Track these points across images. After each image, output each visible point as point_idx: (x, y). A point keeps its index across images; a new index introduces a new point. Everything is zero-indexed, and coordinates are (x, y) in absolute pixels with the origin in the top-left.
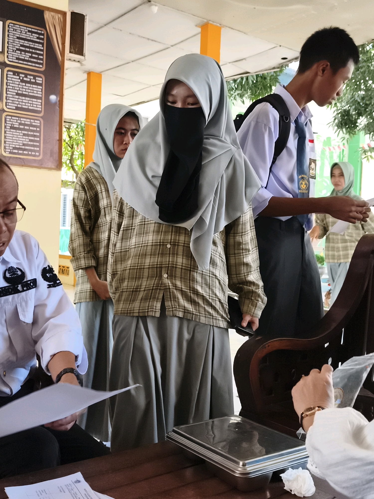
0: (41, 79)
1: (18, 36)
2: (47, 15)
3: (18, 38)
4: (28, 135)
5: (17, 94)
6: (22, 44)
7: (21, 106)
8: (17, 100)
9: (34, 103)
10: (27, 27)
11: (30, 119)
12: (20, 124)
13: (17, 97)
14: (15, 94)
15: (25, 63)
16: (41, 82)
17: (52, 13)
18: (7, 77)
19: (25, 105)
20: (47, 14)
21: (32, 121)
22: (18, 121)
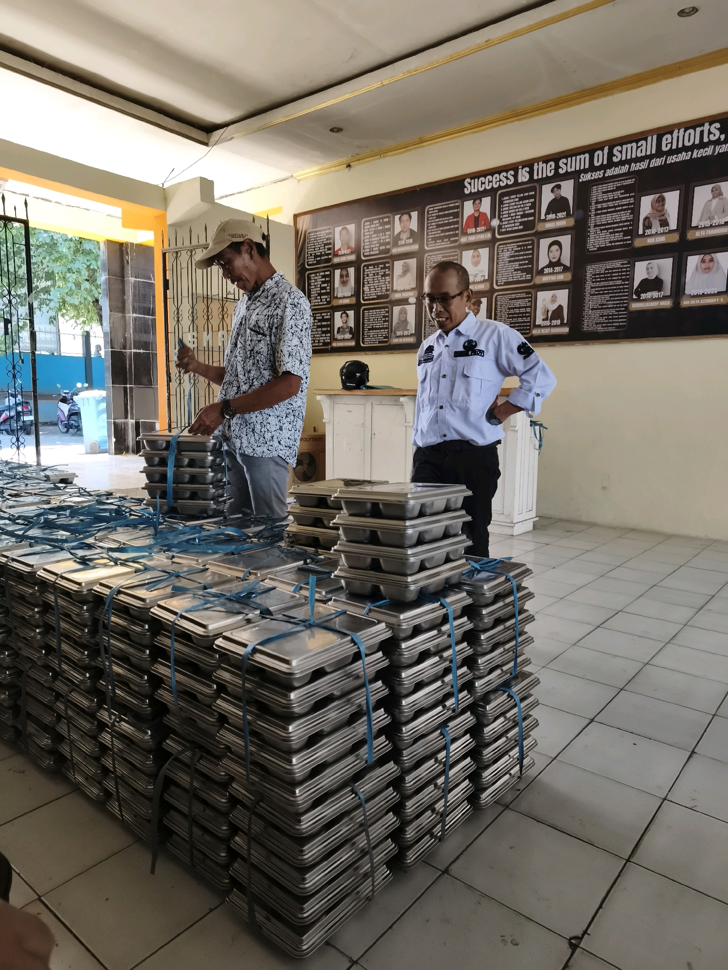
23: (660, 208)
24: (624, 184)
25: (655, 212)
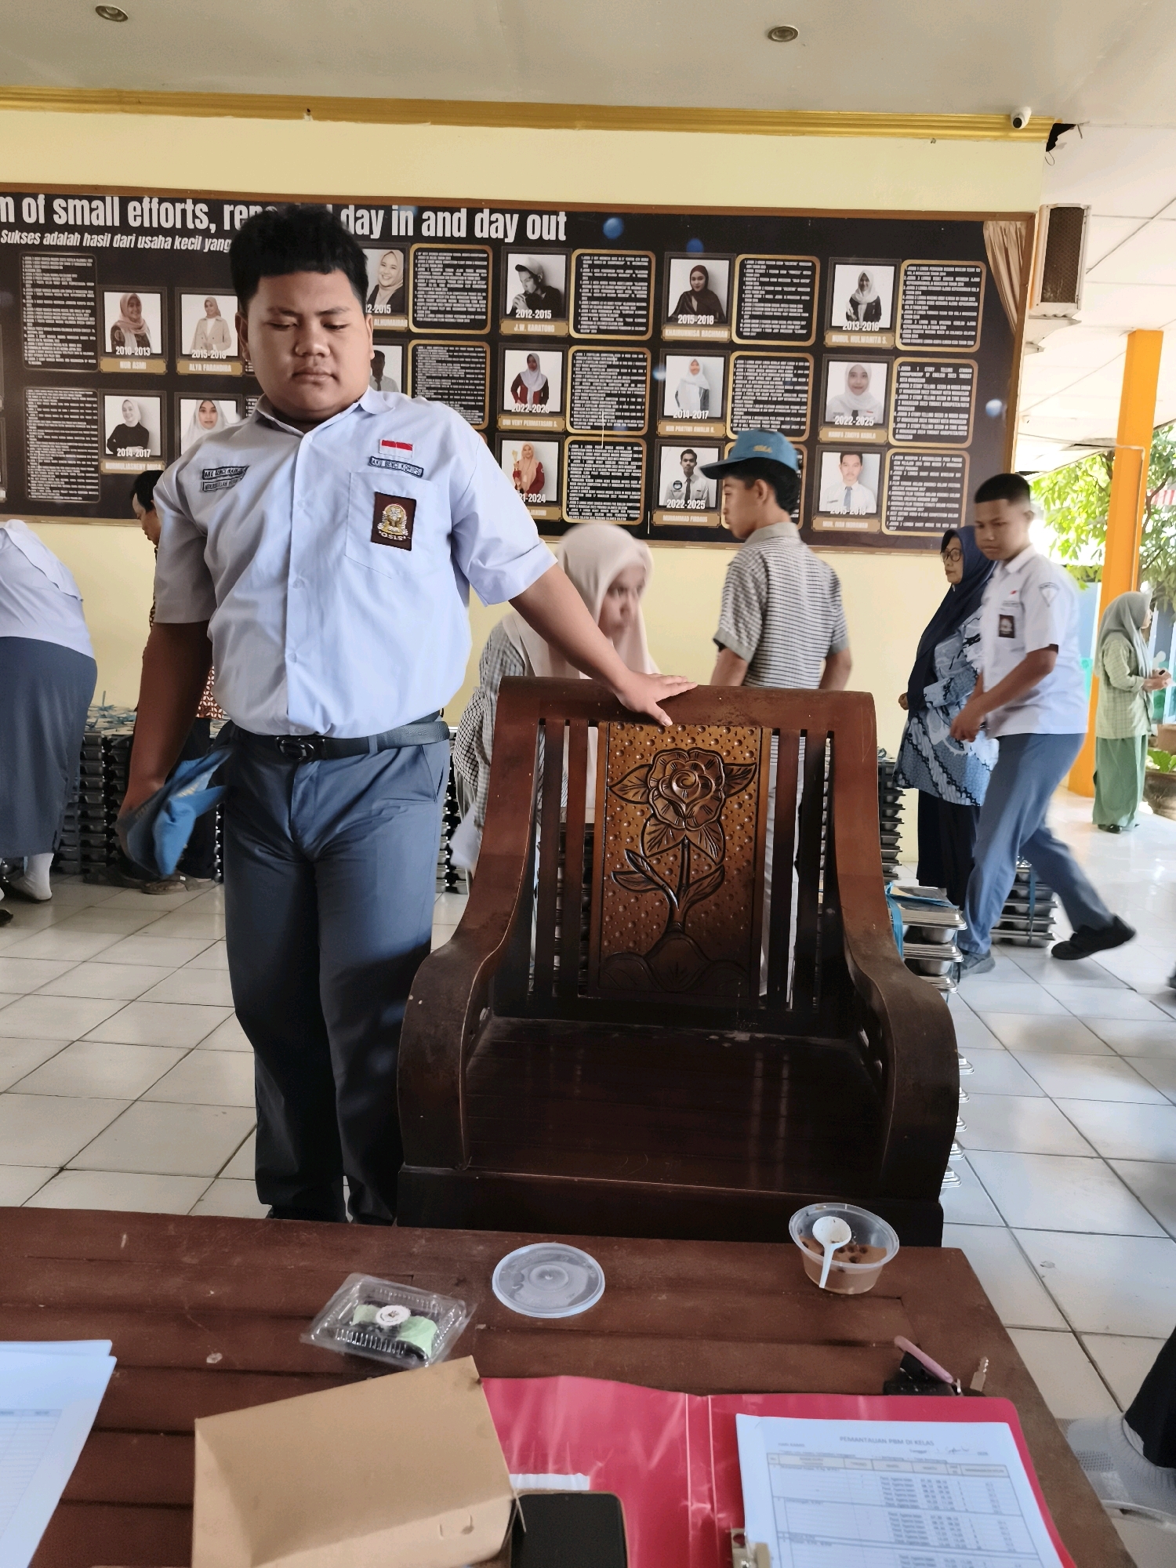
0: (970, 370)
1: (925, 288)
2: (991, 232)
3: (924, 293)
4: (937, 490)
5: (918, 409)
6: (932, 303)
7: (924, 432)
8: (916, 420)
9: (951, 421)
10: (943, 266)
11: (942, 456)
12: (922, 469)
13: (918, 414)
14: (913, 409)
15: (937, 342)
16: (969, 376)
17: (1002, 224)
18: (899, 377)
19: (934, 429)
20: (991, 228)
21: (945, 459)
22: (918, 464)
23: (134, 316)
24: (76, 264)
25: (128, 320)
